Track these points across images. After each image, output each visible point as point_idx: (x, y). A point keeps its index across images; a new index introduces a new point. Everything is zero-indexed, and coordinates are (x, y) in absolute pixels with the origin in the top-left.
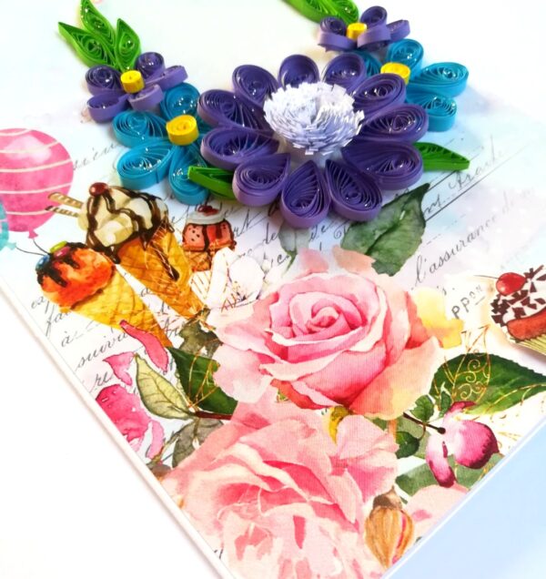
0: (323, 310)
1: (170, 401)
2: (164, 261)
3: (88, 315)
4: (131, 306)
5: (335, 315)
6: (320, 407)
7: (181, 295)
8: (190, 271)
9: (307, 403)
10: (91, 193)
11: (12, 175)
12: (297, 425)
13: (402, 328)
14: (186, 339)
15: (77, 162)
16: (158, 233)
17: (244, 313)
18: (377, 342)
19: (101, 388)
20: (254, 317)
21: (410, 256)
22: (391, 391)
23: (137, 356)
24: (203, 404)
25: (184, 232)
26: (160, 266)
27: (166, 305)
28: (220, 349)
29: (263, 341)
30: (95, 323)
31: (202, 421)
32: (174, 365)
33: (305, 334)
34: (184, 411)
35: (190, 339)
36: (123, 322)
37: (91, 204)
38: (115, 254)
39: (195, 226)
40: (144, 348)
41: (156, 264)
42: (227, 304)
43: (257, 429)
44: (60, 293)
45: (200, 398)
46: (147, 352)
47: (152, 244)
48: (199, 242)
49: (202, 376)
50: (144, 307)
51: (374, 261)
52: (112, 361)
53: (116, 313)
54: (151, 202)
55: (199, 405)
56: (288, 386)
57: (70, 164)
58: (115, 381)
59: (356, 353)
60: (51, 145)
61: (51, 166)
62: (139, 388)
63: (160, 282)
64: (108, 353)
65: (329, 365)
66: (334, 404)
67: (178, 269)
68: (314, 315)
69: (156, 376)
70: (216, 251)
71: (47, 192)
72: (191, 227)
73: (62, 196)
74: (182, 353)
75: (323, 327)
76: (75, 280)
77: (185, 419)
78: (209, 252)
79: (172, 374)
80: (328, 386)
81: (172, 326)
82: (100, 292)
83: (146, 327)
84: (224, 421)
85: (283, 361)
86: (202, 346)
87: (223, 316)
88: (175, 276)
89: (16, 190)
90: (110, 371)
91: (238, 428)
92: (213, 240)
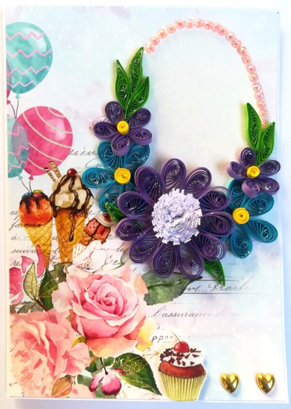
0: (111, 297)
1: (32, 289)
2: (72, 229)
3: (28, 233)
4: (46, 241)
5: (114, 303)
6: (78, 332)
7: (67, 249)
8: (79, 241)
9: (75, 327)
10: (68, 173)
11: (41, 138)
12: (65, 331)
13: (131, 328)
14: (55, 269)
15: (73, 151)
16: (80, 214)
17: (83, 275)
18: (117, 326)
19: (14, 266)
20: (85, 280)
21: (162, 303)
22: (105, 347)
23: (34, 263)
24: (42, 299)
25: (90, 221)
26: (69, 230)
27: (58, 250)
28: (63, 283)
29: (80, 292)
30: (29, 238)
31: (37, 305)
32: (43, 277)
33: (97, 301)
34: (34, 296)
35: (56, 271)
36: (38, 246)
37: (64, 179)
38: (57, 211)
39: (97, 221)
40: (38, 262)
41: (68, 228)
42: (80, 266)
43: (52, 322)
44: (25, 215)
45: (43, 296)
46: (38, 264)
47: (74, 218)
48: (92, 230)
49: (49, 288)
50: (50, 245)
51: (147, 293)
52: (24, 258)
53: (39, 240)
54: (88, 196)
55: (40, 298)
56: (74, 316)
57: (70, 149)
58: (20, 267)
59: (107, 324)
60: (68, 132)
61: (60, 145)
62: (26, 276)
63: (64, 238)
64: (25, 255)
65: (94, 320)
66: (83, 335)
67: (75, 237)
68: (107, 296)
69: (34, 276)
70: (96, 239)
71: (50, 159)
72: (95, 221)
73: (55, 166)
74: (50, 274)
75: (105, 304)
76: (34, 213)
77: (32, 299)
78: (92, 238)
79: (40, 280)
80: (87, 327)
81: (54, 261)
82: (39, 226)
83: (45, 254)
84: (44, 311)
85: (80, 305)
86: (58, 277)
87: (76, 271)
88: (71, 239)
89: (38, 149)
90: (21, 262)
91: (46, 316)
92: (98, 234)
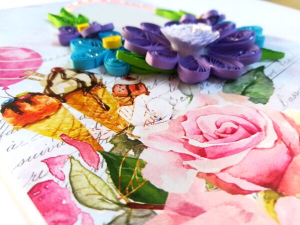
0: (223, 125)
1: (100, 194)
2: (99, 101)
3: (35, 131)
4: (71, 125)
5: (236, 127)
6: (250, 192)
7: (112, 118)
8: (118, 106)
9: (235, 190)
10: (52, 71)
14: (116, 145)
15: (45, 59)
16: (95, 88)
18: (276, 141)
19: (35, 183)
20: (170, 129)
21: (271, 94)
23: (72, 158)
24: (133, 196)
25: (114, 88)
26: (95, 104)
27: (99, 125)
28: (145, 151)
29: (182, 145)
30: (40, 135)
31: (134, 212)
32: (105, 164)
33: (215, 139)
34: (114, 203)
35: (119, 145)
36: (62, 135)
37: (51, 76)
38: (63, 98)
39: (121, 85)
40: (78, 152)
41: (93, 103)
42: (147, 122)
43: (194, 216)
44: (16, 118)
45: (130, 190)
46: (81, 155)
47: (90, 93)
48: (125, 92)
49: (131, 172)
50: (81, 125)
52: (49, 162)
53: (58, 129)
54: (91, 75)
55: (128, 197)
56: (213, 177)
57: (41, 60)
58: (50, 177)
59: (263, 149)
60: (31, 53)
61: (29, 60)
62: (71, 183)
63: (95, 112)
64: (47, 156)
65: (244, 158)
66: (263, 189)
67: (109, 105)
68: (218, 127)
69: (87, 173)
70: (136, 96)
72: (118, 86)
73: (32, 72)
74: (113, 155)
75: (228, 134)
76: (30, 111)
77: (116, 210)
78: (131, 97)
79: (103, 171)
80: (251, 174)
81: (103, 137)
82: (48, 117)
83: (81, 138)
84: (158, 211)
85: (203, 158)
86: (130, 149)
87: (146, 129)
88: (107, 108)
90: (47, 169)
91: (172, 216)
92: (134, 91)
